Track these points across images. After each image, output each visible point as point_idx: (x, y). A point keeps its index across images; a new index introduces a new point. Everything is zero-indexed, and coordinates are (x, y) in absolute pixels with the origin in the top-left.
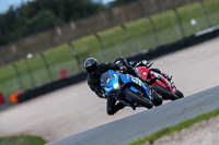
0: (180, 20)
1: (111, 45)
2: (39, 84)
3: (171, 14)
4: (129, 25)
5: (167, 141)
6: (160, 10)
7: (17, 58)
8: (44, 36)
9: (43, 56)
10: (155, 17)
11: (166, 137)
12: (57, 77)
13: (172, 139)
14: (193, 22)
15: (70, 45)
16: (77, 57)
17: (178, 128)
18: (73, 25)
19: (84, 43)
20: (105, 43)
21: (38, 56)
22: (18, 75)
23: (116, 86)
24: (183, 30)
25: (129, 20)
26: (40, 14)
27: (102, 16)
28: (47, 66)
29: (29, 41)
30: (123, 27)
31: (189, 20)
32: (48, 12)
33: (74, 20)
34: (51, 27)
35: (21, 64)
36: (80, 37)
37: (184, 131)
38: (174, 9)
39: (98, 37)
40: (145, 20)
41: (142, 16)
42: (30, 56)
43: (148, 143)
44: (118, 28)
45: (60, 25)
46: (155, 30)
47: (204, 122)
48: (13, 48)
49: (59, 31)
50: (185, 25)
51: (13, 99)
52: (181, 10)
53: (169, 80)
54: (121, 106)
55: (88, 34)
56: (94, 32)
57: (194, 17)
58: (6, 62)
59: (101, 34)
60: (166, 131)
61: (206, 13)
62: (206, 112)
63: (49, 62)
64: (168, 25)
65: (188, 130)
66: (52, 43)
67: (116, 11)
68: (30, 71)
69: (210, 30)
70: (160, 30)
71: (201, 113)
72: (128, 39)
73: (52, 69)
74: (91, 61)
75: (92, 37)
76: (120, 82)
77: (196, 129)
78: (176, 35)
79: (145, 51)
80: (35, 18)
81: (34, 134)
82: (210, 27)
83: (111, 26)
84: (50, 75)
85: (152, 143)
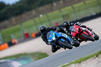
1: (79, 11)
7: (35, 16)
8: (48, 6)
9: (47, 16)
15: (60, 11)
16: (63, 16)
18: (61, 2)
20: (76, 10)
21: (45, 16)
22: (36, 24)
23: (54, 39)
28: (49, 20)
29: (41, 9)
30: (85, 3)
35: (37, 19)
36: (64, 7)
44: (82, 3)
48: (34, 12)
49: (55, 4)
51: (33, 35)
53: (91, 30)
56: (71, 5)
58: (30, 19)
66: (52, 10)
79: (94, 14)
85: (97, 56)
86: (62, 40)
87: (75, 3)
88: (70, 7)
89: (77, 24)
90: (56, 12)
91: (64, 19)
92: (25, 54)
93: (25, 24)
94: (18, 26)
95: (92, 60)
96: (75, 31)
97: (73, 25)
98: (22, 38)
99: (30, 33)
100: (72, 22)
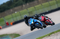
1: (38, 9)
2: (18, 20)
3: (55, 1)
5: (53, 35)
7: (12, 13)
8: (20, 7)
10: (50, 2)
11: (53, 34)
13: (55, 35)
17: (57, 32)
19: (31, 9)
20: (37, 9)
21: (18, 12)
22: (13, 17)
25: (43, 3)
27: (36, 2)
29: (16, 8)
33: (28, 3)
34: (22, 4)
36: (30, 7)
37: (58, 33)
40: (47, 3)
42: (16, 12)
43: (48, 36)
44: (40, 5)
45: (24, 4)
48: (11, 10)
49: (24, 6)
51: (11, 24)
53: (50, 19)
55: (32, 6)
56: (34, 6)
58: (9, 14)
59: (35, 6)
60: (53, 33)
64: (54, 4)
65: (59, 32)
66: (22, 9)
68: (16, 16)
72: (43, 8)
73: (22, 16)
76: (34, 21)
79: (47, 11)
80: (17, 2)
81: (17, 33)
83: (38, 4)
85: (49, 36)
86: (37, 23)
88: (33, 7)
89: (43, 16)
90: (25, 10)
91: (29, 14)
92: (7, 35)
93: (6, 17)
94: (2, 18)
95: (46, 38)
96: (42, 19)
97: (40, 16)
98: (5, 25)
99: (9, 22)
100: (40, 15)
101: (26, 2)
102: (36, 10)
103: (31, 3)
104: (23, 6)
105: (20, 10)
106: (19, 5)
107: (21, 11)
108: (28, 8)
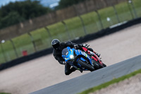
0: (100, 18)
1: (56, 34)
2: (9, 60)
3: (94, 14)
4: (67, 21)
6: (87, 12)
8: (13, 28)
9: (12, 41)
10: (84, 16)
12: (21, 55)
14: (108, 19)
15: (29, 34)
16: (34, 42)
17: (99, 88)
18: (31, 21)
19: (38, 33)
20: (52, 33)
21: (9, 42)
23: (72, 57)
24: (102, 25)
25: (67, 18)
26: (10, 14)
27: (50, 16)
28: (14, 48)
30: (63, 23)
31: (106, 18)
32: (15, 13)
33: (32, 18)
34: (17, 22)
36: (35, 29)
37: (102, 90)
38: (96, 11)
39: (47, 29)
40: (77, 18)
41: (75, 15)
42: (3, 41)
44: (60, 23)
45: (23, 22)
46: (84, 25)
47: (115, 84)
49: (22, 25)
50: (103, 21)
52: (100, 12)
54: (74, 70)
55: (40, 27)
56: (45, 26)
57: (109, 16)
59: (49, 27)
61: (116, 14)
62: (117, 77)
63: (15, 45)
64: (92, 21)
66: (18, 33)
67: (58, 12)
68: (3, 51)
69: (119, 24)
70: (87, 24)
71: (114, 78)
72: (67, 30)
73: (17, 50)
74: (56, 41)
75: (43, 29)
77: (111, 89)
78: (97, 28)
79: (77, 38)
80: (7, 17)
81: (6, 92)
82: (119, 22)
83: (56, 22)
84: (16, 54)
87: (51, 24)
90: (24, 36)
101: (28, 17)
102: (50, 36)
103: (39, 19)
104: (19, 27)
105: (13, 36)
106: (11, 24)
107: (14, 39)
108: (31, 30)
